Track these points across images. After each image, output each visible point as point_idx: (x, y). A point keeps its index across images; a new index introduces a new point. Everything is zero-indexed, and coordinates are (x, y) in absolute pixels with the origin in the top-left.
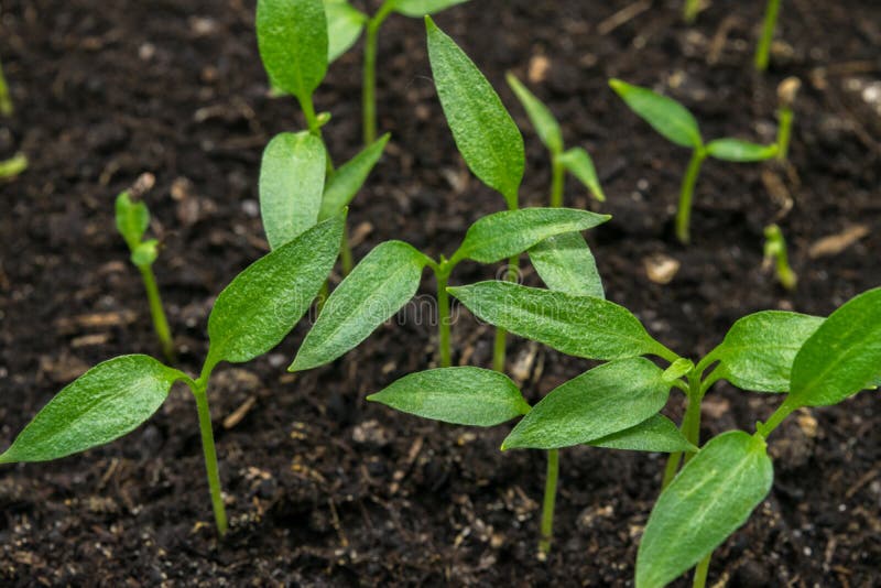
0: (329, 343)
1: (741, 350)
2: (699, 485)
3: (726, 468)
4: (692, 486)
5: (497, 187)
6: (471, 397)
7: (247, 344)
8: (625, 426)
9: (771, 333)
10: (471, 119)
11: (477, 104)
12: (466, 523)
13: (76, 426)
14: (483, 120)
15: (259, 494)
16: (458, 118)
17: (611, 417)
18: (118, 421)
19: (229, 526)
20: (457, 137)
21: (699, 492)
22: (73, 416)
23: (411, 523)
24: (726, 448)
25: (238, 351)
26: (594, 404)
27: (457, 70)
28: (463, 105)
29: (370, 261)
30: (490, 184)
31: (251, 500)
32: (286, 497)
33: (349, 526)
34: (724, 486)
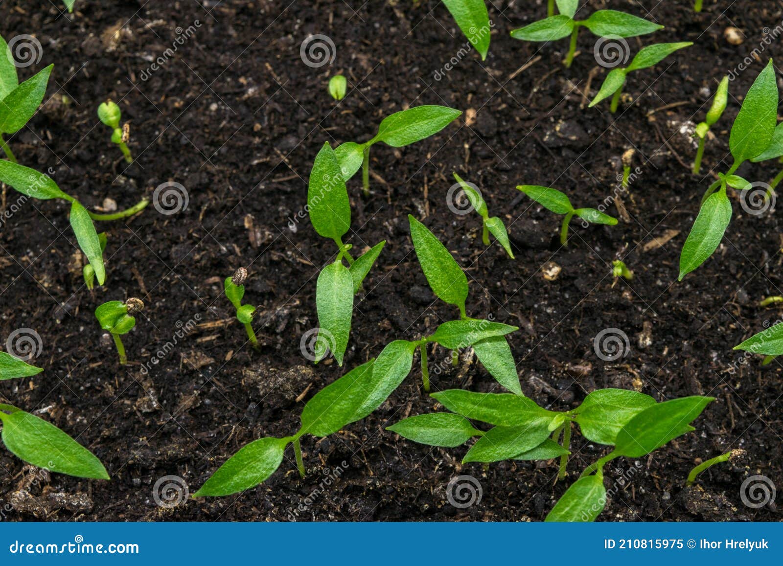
0: (364, 406)
1: (590, 422)
2: (567, 509)
3: (581, 498)
4: (563, 510)
5: (453, 303)
6: (444, 430)
7: (323, 428)
8: (528, 448)
9: (605, 416)
10: (437, 268)
11: (439, 261)
12: (441, 457)
13: (236, 478)
14: (443, 269)
15: (322, 452)
16: (429, 269)
17: (520, 445)
18: (258, 475)
19: (306, 473)
20: (429, 280)
21: (567, 513)
22: (234, 473)
23: (408, 456)
24: (582, 487)
25: (318, 431)
26: (511, 437)
27: (428, 242)
28: (432, 261)
29: (383, 355)
30: (449, 302)
31: (317, 456)
32: (336, 450)
33: (373, 461)
34: (580, 508)
